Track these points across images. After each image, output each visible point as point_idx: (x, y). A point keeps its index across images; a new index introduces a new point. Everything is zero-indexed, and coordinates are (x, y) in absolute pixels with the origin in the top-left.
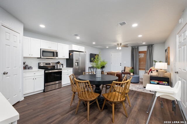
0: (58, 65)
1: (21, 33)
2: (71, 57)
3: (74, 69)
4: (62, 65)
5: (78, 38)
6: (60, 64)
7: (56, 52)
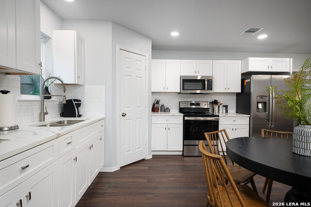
0: (216, 107)
1: (147, 56)
2: (246, 90)
3: (253, 119)
4: (226, 107)
5: (262, 37)
6: (219, 104)
7: (208, 80)
